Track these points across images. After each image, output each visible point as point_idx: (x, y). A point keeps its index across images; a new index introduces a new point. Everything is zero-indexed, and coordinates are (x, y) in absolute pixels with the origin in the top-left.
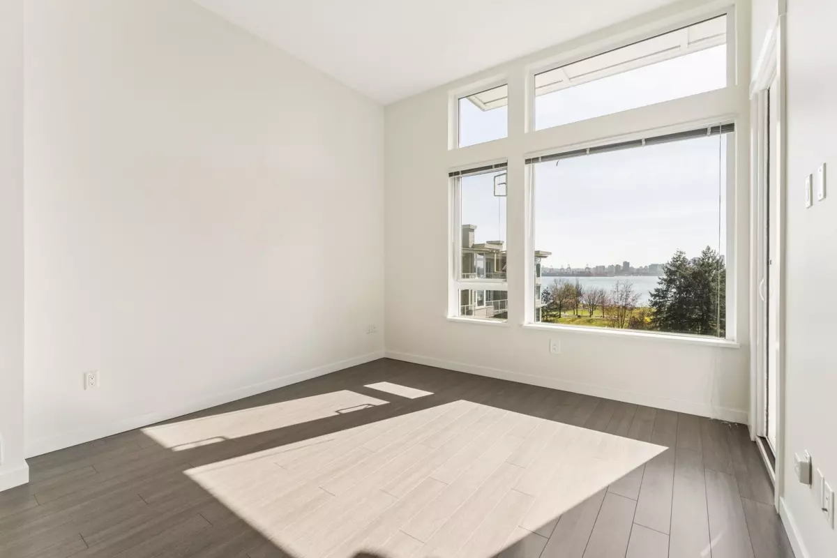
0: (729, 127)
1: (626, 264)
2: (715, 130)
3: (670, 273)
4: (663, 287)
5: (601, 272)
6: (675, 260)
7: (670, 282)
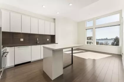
0: (120, 25)
1: (107, 38)
2: (118, 25)
3: (115, 40)
4: (114, 42)
5: (102, 40)
6: (116, 38)
7: (115, 41)
